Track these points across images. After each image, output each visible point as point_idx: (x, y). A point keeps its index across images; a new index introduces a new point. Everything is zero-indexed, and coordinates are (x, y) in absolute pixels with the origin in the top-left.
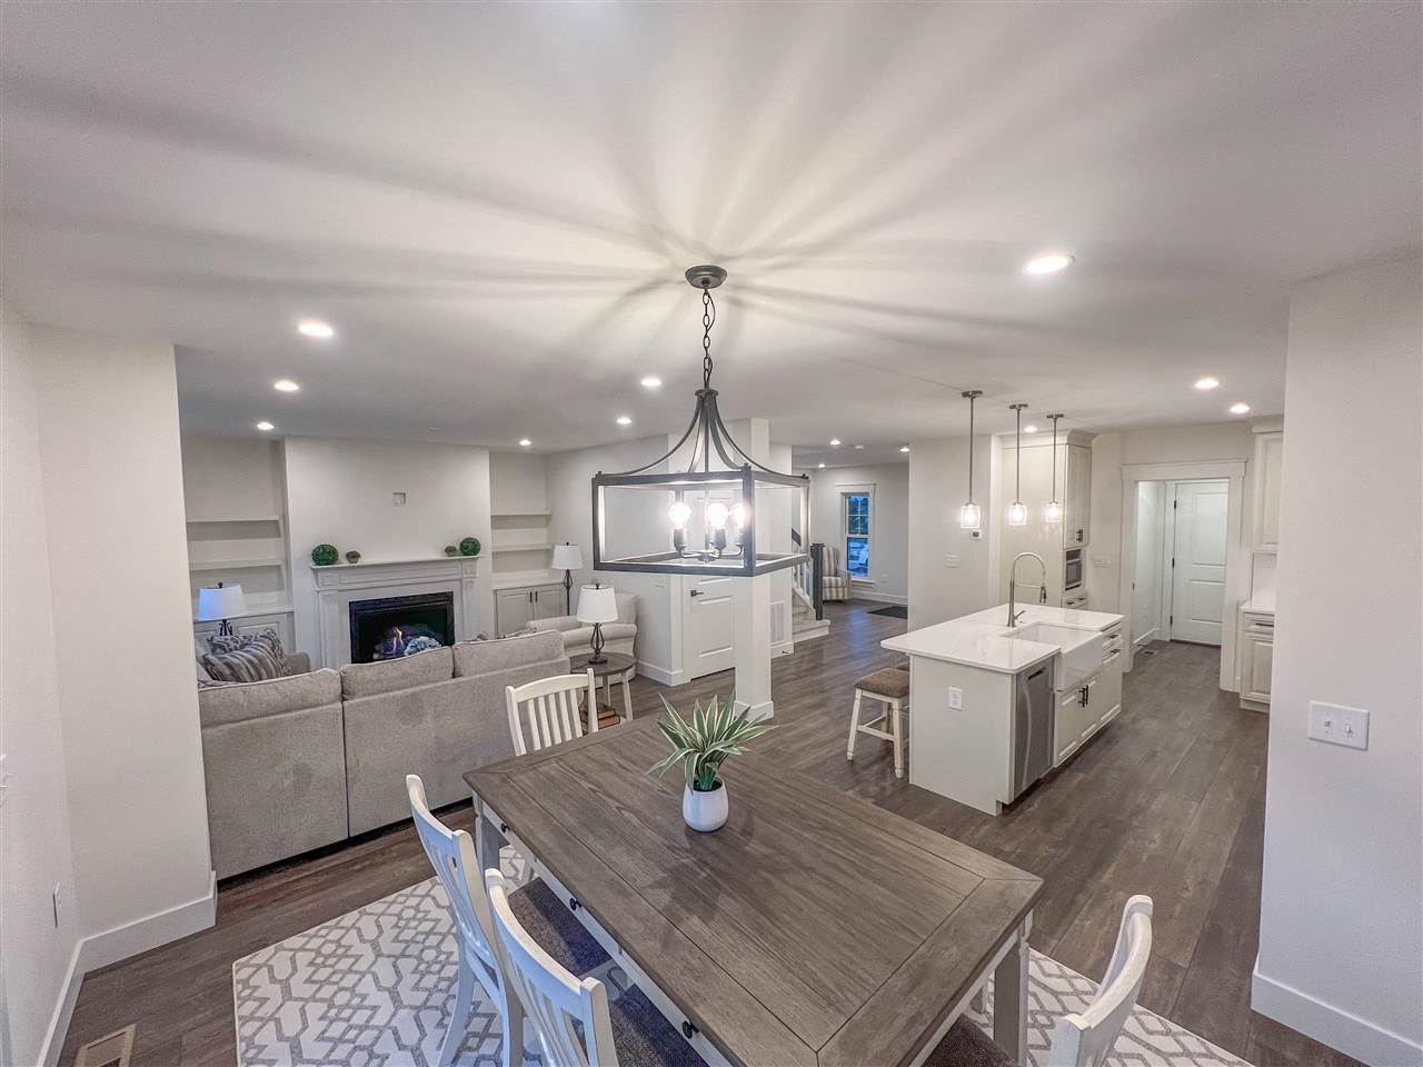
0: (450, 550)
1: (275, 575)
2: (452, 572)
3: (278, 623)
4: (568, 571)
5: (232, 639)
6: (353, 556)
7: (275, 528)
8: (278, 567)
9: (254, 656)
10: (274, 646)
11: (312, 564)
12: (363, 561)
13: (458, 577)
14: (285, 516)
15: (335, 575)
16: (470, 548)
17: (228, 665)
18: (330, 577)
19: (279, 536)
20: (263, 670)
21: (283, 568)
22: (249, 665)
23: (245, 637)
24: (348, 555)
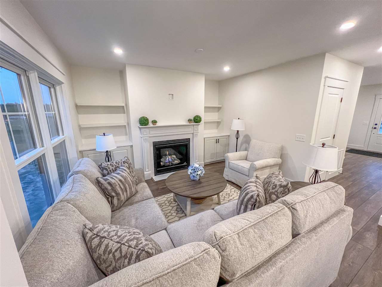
0: (190, 120)
1: (124, 129)
2: (190, 130)
3: (127, 150)
4: (238, 131)
5: (111, 164)
6: (154, 122)
7: (123, 109)
8: (125, 126)
9: (122, 176)
10: (129, 167)
11: (139, 125)
12: (158, 124)
13: (192, 132)
14: (127, 105)
15: (147, 130)
16: (197, 120)
17: (110, 184)
18: (146, 131)
19: (125, 113)
20: (127, 185)
21: (127, 126)
22: (120, 183)
23: (116, 163)
24: (152, 122)
